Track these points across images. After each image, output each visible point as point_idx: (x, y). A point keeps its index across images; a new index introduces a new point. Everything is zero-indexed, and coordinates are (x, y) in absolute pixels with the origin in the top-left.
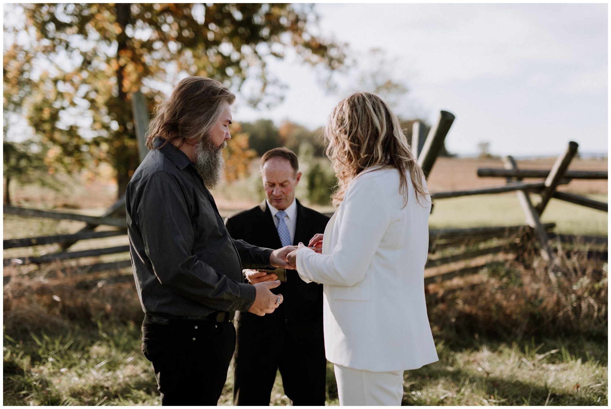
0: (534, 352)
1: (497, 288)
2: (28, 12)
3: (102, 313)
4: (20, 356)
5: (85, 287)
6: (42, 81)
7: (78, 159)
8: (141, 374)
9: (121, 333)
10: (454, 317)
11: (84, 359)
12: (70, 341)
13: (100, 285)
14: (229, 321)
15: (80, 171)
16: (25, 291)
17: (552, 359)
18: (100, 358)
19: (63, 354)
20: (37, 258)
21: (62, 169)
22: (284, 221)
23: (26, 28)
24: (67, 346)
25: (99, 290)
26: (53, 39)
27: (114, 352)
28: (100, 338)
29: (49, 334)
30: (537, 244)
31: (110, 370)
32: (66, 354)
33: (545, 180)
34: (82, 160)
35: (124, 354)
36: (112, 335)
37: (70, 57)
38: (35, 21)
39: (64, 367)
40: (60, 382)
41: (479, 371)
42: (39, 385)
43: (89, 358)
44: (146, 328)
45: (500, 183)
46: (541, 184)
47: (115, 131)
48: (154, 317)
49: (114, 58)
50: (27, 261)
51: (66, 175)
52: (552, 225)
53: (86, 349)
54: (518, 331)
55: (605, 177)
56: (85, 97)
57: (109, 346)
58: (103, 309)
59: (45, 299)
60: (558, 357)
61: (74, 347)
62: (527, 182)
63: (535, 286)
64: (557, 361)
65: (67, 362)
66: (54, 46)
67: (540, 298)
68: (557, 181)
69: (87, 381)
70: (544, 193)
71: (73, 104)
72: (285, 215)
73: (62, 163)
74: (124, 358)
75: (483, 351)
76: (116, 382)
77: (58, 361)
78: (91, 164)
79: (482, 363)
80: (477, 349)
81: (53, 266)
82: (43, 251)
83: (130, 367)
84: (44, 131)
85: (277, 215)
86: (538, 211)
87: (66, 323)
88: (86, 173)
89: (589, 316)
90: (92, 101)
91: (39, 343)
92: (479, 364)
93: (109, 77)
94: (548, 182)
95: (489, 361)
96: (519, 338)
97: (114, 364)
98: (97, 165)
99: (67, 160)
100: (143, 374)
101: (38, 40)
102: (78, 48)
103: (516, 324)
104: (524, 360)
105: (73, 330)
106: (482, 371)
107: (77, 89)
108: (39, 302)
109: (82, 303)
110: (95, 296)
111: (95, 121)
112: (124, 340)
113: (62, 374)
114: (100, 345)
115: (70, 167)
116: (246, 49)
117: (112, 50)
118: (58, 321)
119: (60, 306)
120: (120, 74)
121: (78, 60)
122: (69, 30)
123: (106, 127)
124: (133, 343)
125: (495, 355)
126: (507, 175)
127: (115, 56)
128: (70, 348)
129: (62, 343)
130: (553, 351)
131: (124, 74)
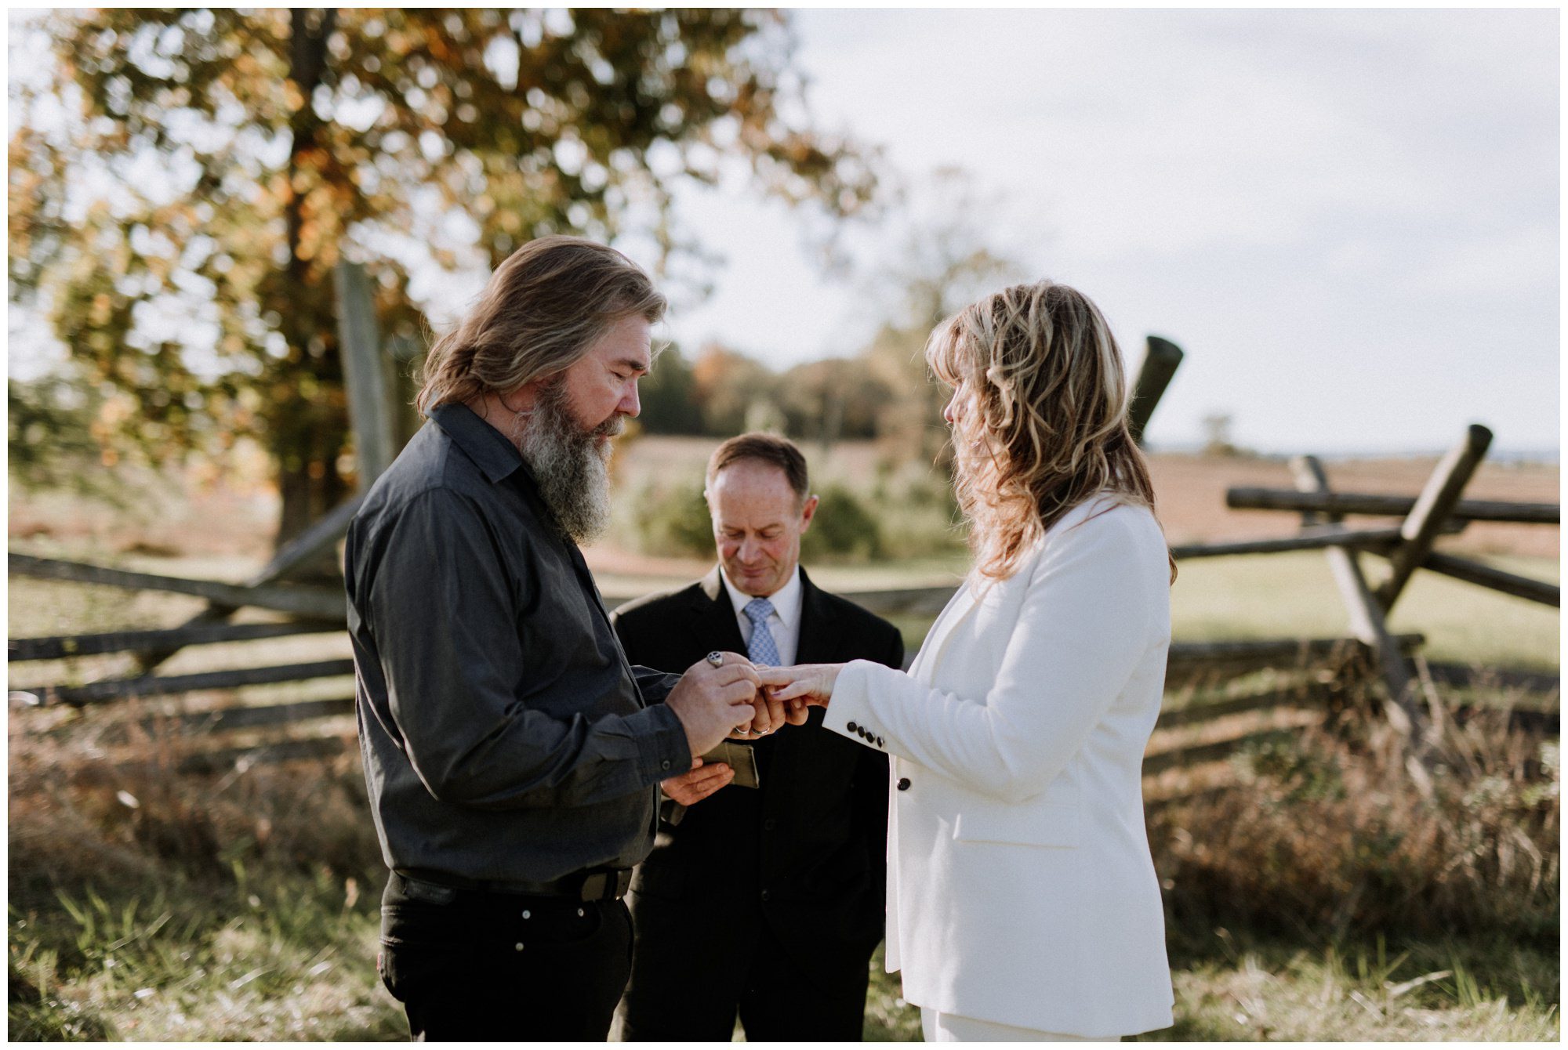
0: (1381, 976)
1: (1276, 801)
2: (63, 47)
3: (245, 842)
4: (29, 951)
5: (201, 768)
6: (93, 224)
7: (178, 428)
8: (349, 1010)
9: (295, 897)
10: (1169, 878)
11: (197, 963)
12: (161, 916)
13: (242, 765)
14: (618, 898)
15: (183, 462)
16: (45, 777)
17: (1428, 997)
18: (242, 962)
19: (144, 949)
20: (76, 690)
21: (137, 455)
22: (767, 625)
23: (57, 87)
24: (152, 929)
25: (239, 780)
26: (124, 118)
27: (277, 947)
28: (240, 909)
29: (106, 895)
30: (1379, 689)
31: (267, 997)
32: (151, 949)
33: (1403, 521)
34: (190, 432)
35: (305, 954)
36: (270, 902)
37: (167, 168)
38: (79, 70)
39: (145, 983)
40: (136, 1025)
41: (1239, 1023)
42: (80, 1032)
43: (212, 961)
44: (391, 911)
45: (1285, 525)
46: (1390, 532)
47: (278, 360)
48: (415, 882)
49: (281, 172)
50: (51, 698)
51: (147, 468)
52: (1417, 640)
53: (205, 937)
54: (1336, 918)
55: (1551, 517)
56: (202, 270)
57: (266, 931)
58: (247, 830)
59: (96, 798)
60: (1443, 991)
61: (172, 931)
62: (1355, 524)
63: (1379, 799)
64: (1443, 1003)
65: (154, 970)
66: (126, 137)
67: (1391, 833)
68: (1435, 524)
69: (207, 1025)
70: (1399, 556)
71: (170, 287)
72: (770, 611)
73: (138, 437)
74: (305, 963)
75: (1245, 970)
76: (284, 1029)
77: (129, 967)
78: (213, 443)
79: (1247, 1001)
80: (1232, 965)
81: (118, 713)
82: (91, 671)
83: (321, 989)
84: (94, 355)
85: (747, 610)
86: (1382, 600)
87: (151, 865)
88: (199, 465)
89: (1519, 881)
90: (221, 281)
91: (79, 917)
92: (1238, 1004)
93: (264, 221)
94: (1411, 528)
95: (1265, 997)
96: (1339, 937)
97: (277, 981)
98: (229, 447)
99: (152, 430)
100: (354, 1009)
101: (88, 118)
102: (189, 144)
103: (1329, 899)
104: (1356, 996)
105: (170, 884)
106: (1246, 1024)
107: (182, 248)
108: (78, 805)
109: (193, 813)
110: (231, 794)
111: (225, 334)
112: (304, 914)
113: (140, 1003)
114: (241, 928)
115: (158, 449)
116: (623, 159)
117: (278, 150)
118: (131, 858)
119: (136, 819)
120: (295, 214)
121: (191, 174)
122: (164, 96)
123: (254, 348)
124: (327, 922)
125: (1280, 981)
126: (1304, 507)
127: (285, 168)
128: (160, 934)
129: (140, 920)
130: (1434, 977)
131: (303, 213)
